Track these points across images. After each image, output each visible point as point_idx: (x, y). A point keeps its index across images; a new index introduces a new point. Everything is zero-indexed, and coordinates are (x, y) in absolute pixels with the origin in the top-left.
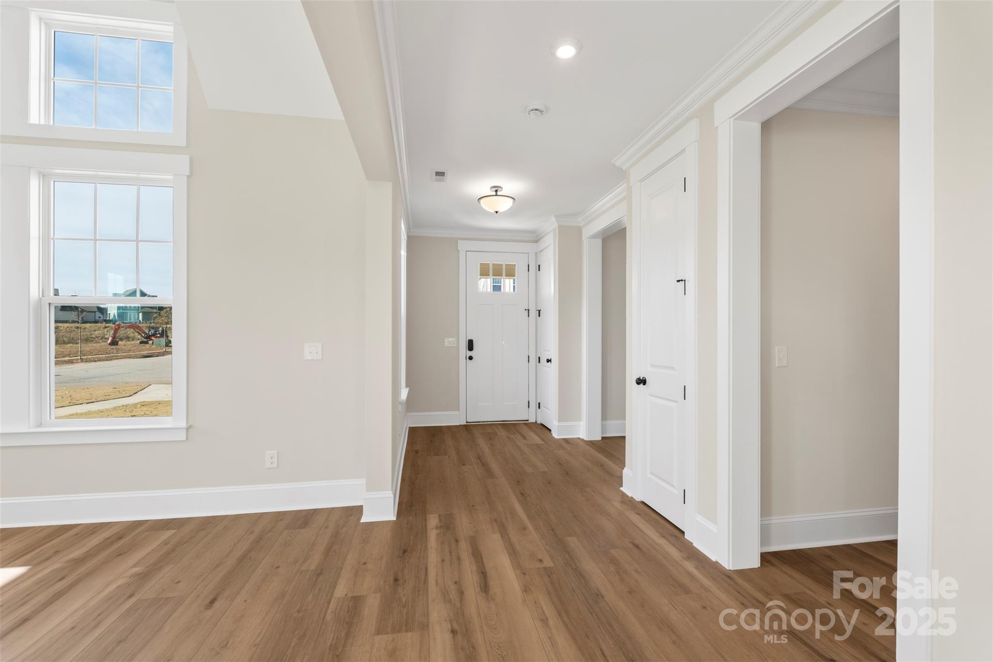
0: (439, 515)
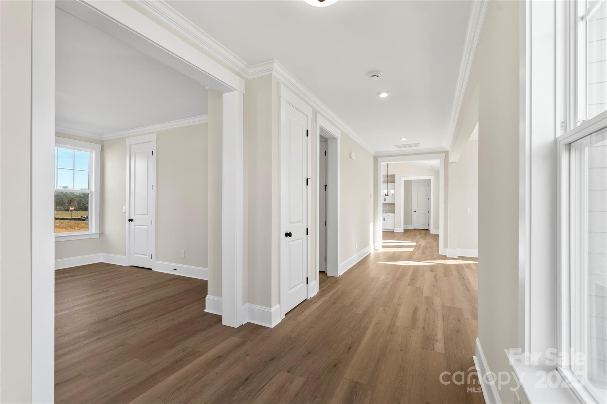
0: (433, 350)
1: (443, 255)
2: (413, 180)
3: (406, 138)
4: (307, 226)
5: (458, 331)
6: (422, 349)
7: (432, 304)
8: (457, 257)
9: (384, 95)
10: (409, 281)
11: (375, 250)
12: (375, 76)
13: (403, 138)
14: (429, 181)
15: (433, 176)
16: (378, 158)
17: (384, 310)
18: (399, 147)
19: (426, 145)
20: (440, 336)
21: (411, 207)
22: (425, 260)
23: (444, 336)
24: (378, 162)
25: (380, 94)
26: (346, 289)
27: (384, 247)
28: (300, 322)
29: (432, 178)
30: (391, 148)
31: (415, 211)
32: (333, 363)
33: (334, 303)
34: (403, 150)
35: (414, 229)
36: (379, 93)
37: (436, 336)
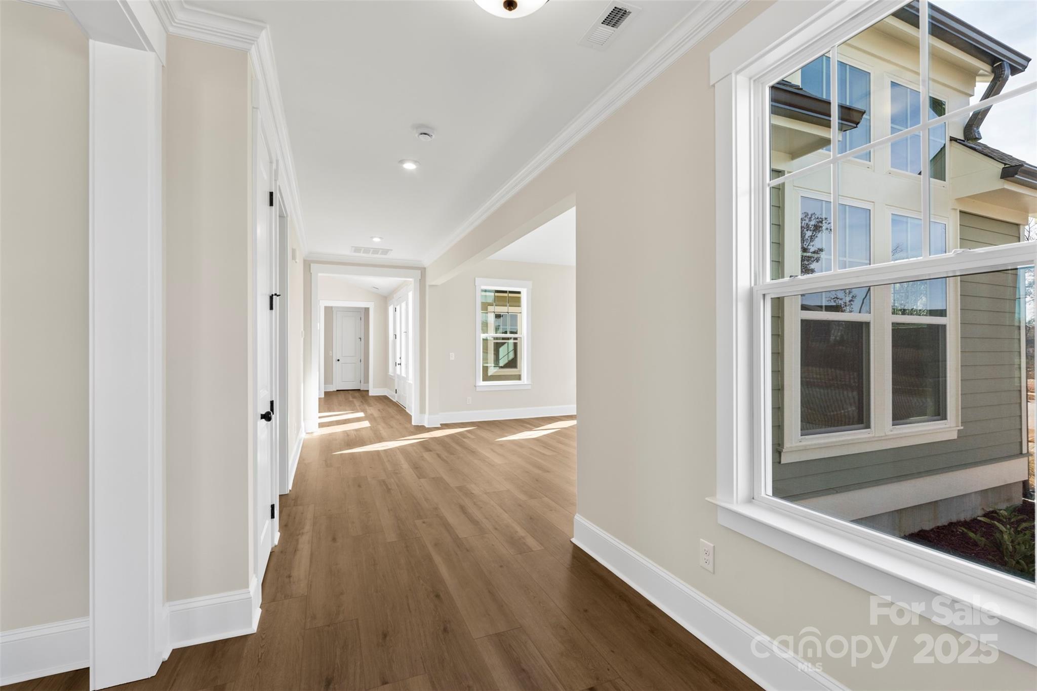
1: (418, 426)
2: (335, 307)
3: (380, 238)
4: (271, 396)
5: (531, 518)
6: (520, 554)
7: (473, 495)
8: (440, 426)
9: (409, 166)
10: (415, 473)
11: (307, 433)
12: (426, 134)
13: (375, 237)
14: (367, 310)
15: (374, 303)
16: (312, 265)
17: (424, 522)
18: (357, 250)
19: (400, 253)
20: (521, 532)
21: (331, 352)
22: (404, 437)
23: (525, 529)
24: (311, 272)
25: (403, 164)
26: (330, 510)
27: (321, 425)
28: (306, 594)
29: (371, 305)
30: (344, 251)
31: (338, 360)
32: (438, 628)
33: (334, 540)
34: (362, 256)
35: (337, 390)
36: (402, 162)
37: (517, 532)
